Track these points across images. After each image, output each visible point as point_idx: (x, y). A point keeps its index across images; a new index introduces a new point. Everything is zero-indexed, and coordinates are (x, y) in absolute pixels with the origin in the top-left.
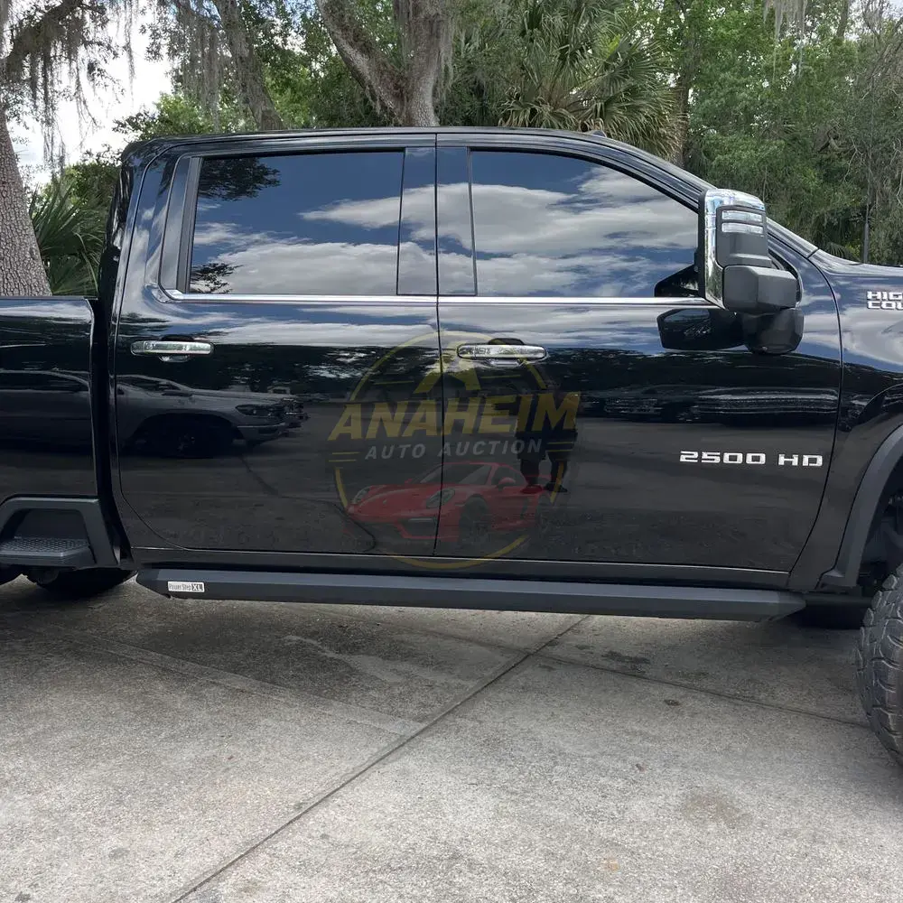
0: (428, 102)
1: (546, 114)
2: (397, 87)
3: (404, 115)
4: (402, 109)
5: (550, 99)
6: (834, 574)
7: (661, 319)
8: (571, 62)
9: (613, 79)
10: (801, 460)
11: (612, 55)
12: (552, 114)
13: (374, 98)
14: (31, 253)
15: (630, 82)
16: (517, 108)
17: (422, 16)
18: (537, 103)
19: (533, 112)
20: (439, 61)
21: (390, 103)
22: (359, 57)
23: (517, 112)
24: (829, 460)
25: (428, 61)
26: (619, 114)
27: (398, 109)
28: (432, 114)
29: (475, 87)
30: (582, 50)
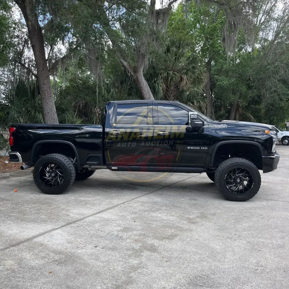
0: (142, 73)
1: (171, 74)
2: (134, 69)
3: (136, 76)
4: (135, 75)
5: (172, 69)
6: (210, 165)
7: (186, 128)
8: (178, 60)
9: (189, 64)
10: (204, 148)
11: (189, 57)
12: (173, 73)
13: (128, 72)
14: (55, 112)
15: (193, 65)
16: (164, 72)
17: (140, 53)
18: (169, 71)
19: (168, 73)
20: (145, 63)
21: (132, 73)
22: (125, 62)
23: (164, 73)
24: (208, 148)
25: (142, 63)
26: (190, 73)
27: (134, 75)
28: (143, 76)
29: (153, 67)
30: (180, 57)
